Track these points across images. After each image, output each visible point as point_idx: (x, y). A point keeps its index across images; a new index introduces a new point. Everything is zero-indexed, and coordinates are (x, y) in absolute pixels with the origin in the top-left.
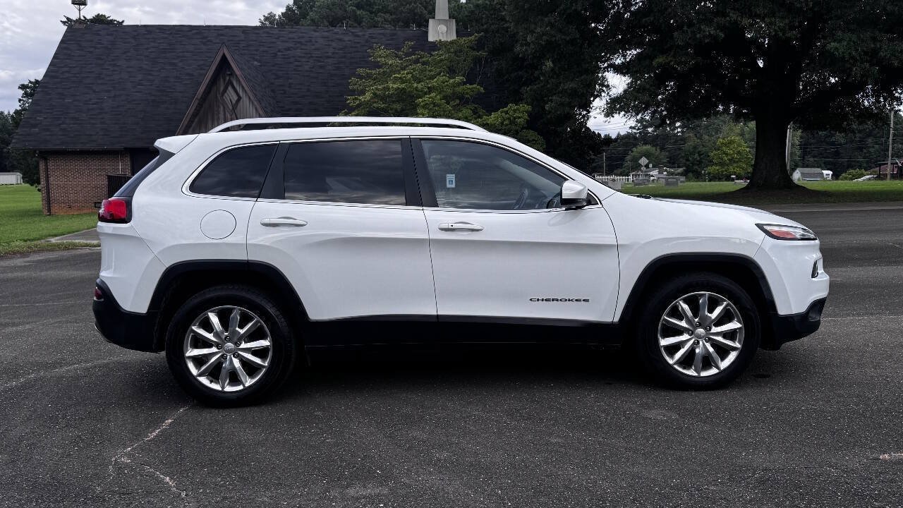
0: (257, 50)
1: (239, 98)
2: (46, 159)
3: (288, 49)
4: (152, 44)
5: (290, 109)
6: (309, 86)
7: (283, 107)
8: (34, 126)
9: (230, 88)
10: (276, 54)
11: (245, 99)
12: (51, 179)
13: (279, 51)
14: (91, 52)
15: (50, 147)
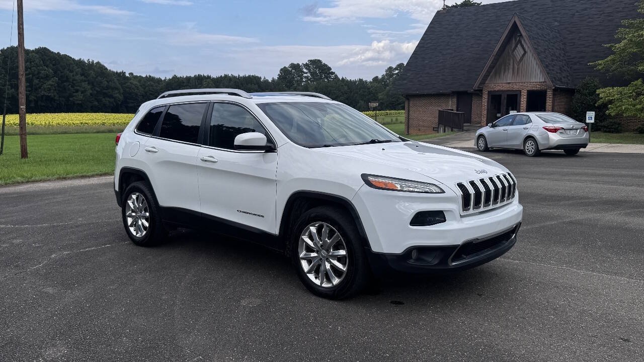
0: (559, 14)
1: (525, 52)
2: (408, 99)
3: (585, 9)
4: (486, 18)
5: (575, 57)
6: (595, 37)
7: (570, 56)
8: (404, 79)
9: (519, 46)
10: (574, 15)
11: (530, 54)
12: (411, 112)
13: (577, 12)
14: (446, 28)
15: (411, 92)
